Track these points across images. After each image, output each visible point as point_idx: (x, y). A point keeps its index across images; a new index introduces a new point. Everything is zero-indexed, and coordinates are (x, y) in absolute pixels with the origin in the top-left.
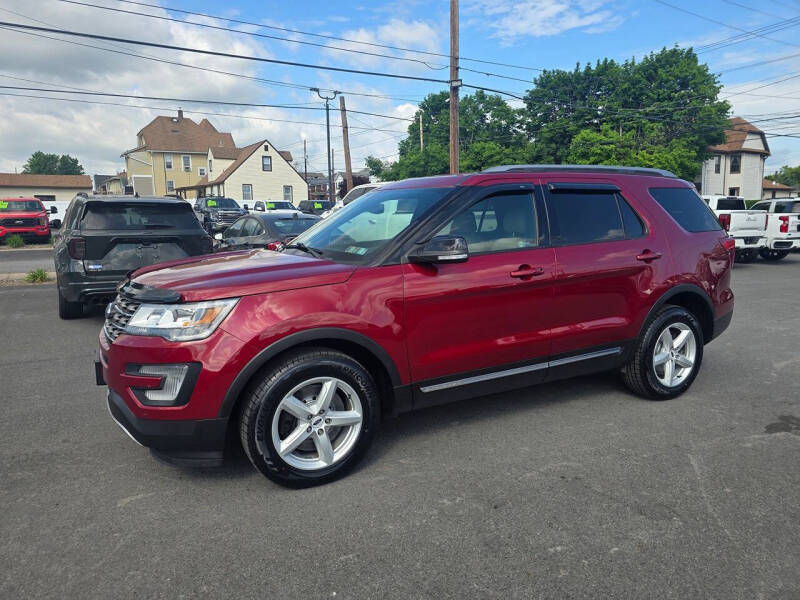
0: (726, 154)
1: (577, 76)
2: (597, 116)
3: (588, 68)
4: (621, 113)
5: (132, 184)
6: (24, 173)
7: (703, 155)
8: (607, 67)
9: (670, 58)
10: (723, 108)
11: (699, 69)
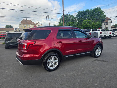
0: (106, 22)
1: (83, 12)
2: (87, 18)
3: (85, 11)
4: (90, 17)
5: (20, 29)
6: (5, 28)
7: (102, 23)
8: (88, 10)
9: (97, 9)
10: (105, 16)
11: (101, 10)
